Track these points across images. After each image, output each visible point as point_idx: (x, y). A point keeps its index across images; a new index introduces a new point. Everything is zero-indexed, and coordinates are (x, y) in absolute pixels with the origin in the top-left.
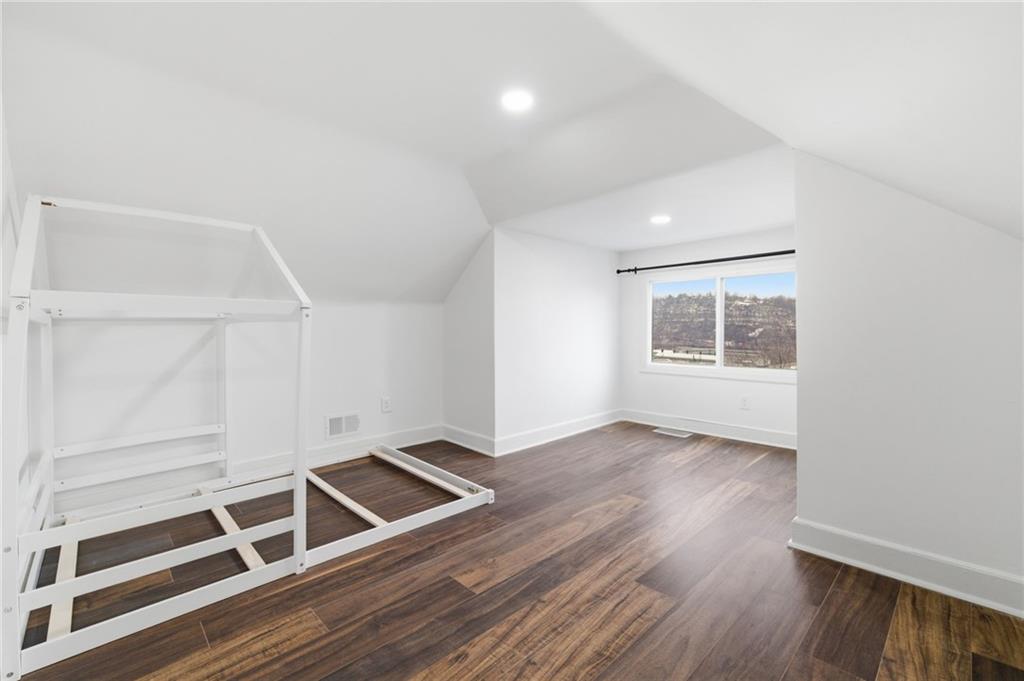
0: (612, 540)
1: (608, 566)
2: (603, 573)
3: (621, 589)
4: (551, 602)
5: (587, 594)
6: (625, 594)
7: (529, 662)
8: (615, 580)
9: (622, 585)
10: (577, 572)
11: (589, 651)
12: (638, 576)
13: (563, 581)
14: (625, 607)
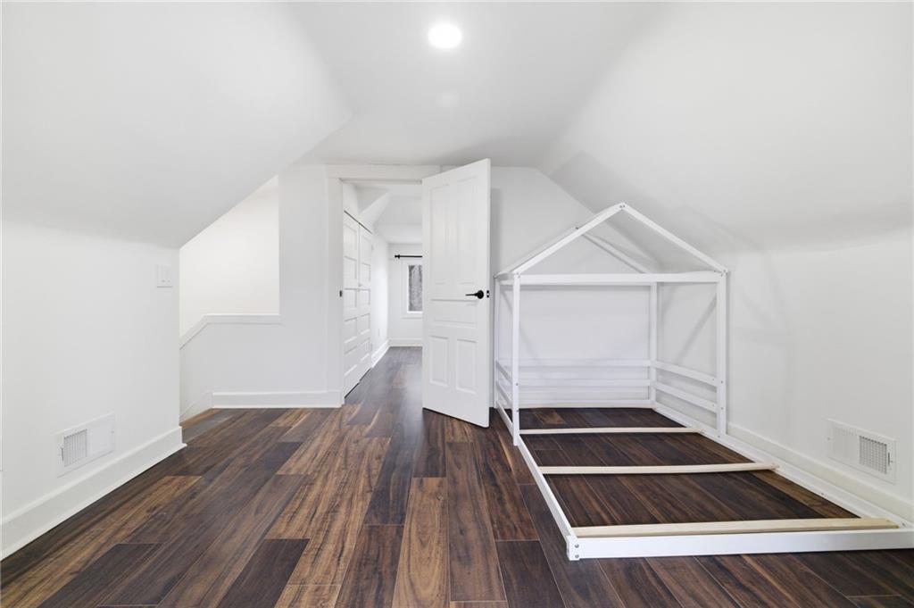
0: (364, 583)
1: (343, 543)
2: (343, 534)
3: (318, 525)
4: (363, 494)
5: (343, 510)
6: (313, 524)
7: (346, 468)
8: (328, 531)
9: (319, 530)
10: (365, 522)
11: (319, 483)
12: (309, 547)
13: (369, 510)
14: (309, 513)
